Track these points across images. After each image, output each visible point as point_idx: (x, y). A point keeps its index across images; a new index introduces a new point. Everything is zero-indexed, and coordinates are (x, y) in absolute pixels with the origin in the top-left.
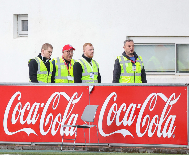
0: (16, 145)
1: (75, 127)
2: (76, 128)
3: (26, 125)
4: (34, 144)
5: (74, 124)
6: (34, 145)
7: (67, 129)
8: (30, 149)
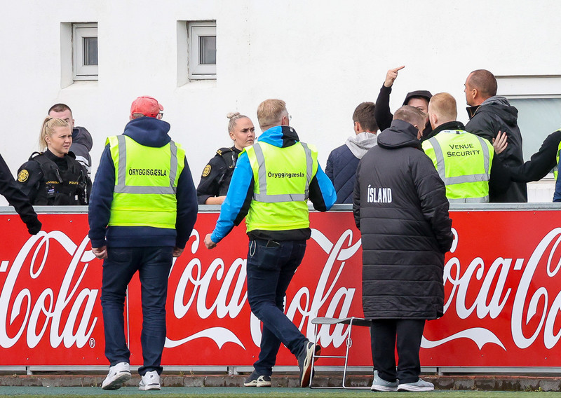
0: (187, 376)
1: (346, 323)
2: (350, 327)
3: (213, 321)
4: (234, 370)
5: (343, 315)
6: (236, 373)
7: (325, 328)
8: (225, 386)
